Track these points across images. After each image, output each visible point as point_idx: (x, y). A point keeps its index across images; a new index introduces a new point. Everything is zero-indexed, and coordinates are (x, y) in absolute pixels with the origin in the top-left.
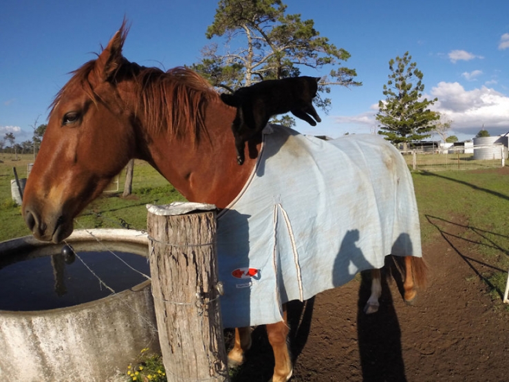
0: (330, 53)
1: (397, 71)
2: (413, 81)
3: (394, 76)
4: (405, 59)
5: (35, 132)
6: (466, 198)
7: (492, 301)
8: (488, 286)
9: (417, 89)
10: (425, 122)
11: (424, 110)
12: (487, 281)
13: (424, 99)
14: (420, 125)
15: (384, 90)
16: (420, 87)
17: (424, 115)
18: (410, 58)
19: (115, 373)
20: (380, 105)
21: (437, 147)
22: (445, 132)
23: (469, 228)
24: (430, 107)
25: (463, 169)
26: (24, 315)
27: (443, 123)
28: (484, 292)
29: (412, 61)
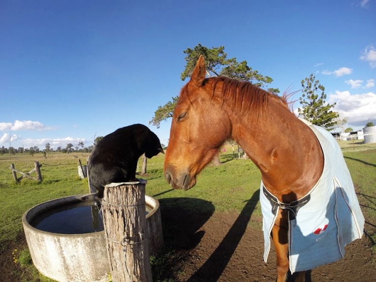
0: (259, 80)
1: (307, 87)
2: (318, 93)
3: (306, 91)
4: (311, 79)
5: (95, 141)
6: (359, 171)
7: (372, 254)
8: (370, 241)
9: (322, 97)
10: (329, 119)
11: (328, 112)
12: (370, 238)
13: (327, 104)
14: (326, 122)
15: (300, 101)
16: (323, 96)
17: (329, 115)
18: (314, 78)
19: (104, 274)
20: (299, 111)
21: (339, 136)
22: (344, 126)
23: (360, 194)
24: (331, 109)
25: (357, 150)
26: (56, 235)
27: (342, 120)
28: (367, 246)
29: (316, 79)
